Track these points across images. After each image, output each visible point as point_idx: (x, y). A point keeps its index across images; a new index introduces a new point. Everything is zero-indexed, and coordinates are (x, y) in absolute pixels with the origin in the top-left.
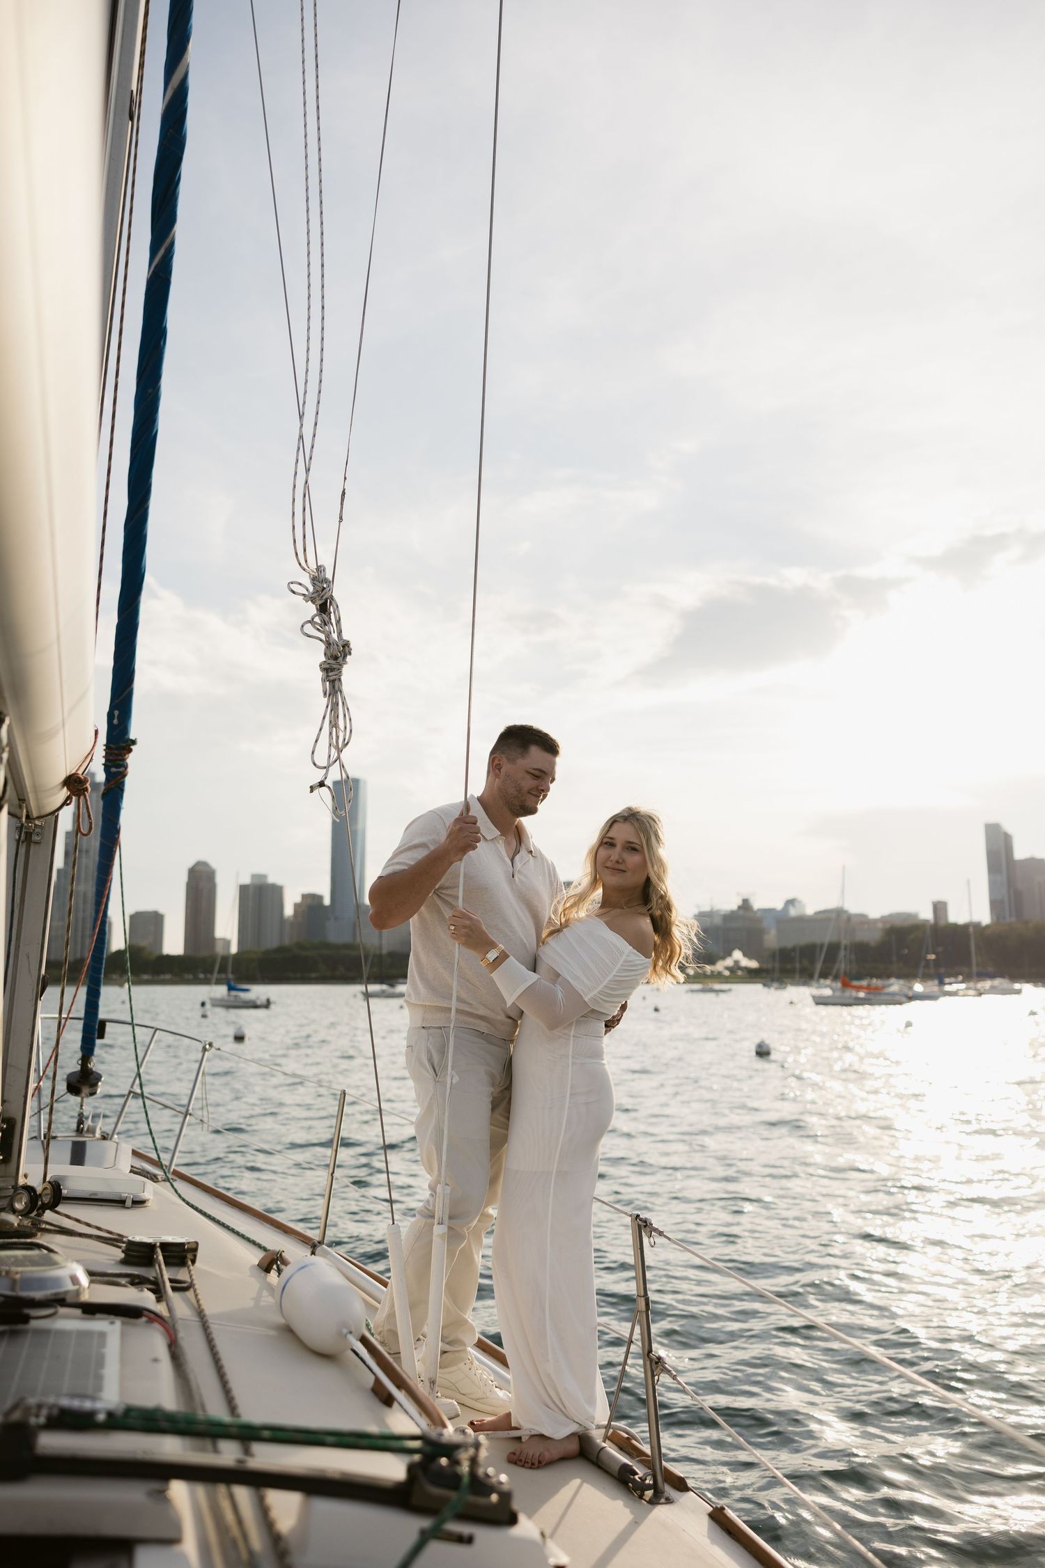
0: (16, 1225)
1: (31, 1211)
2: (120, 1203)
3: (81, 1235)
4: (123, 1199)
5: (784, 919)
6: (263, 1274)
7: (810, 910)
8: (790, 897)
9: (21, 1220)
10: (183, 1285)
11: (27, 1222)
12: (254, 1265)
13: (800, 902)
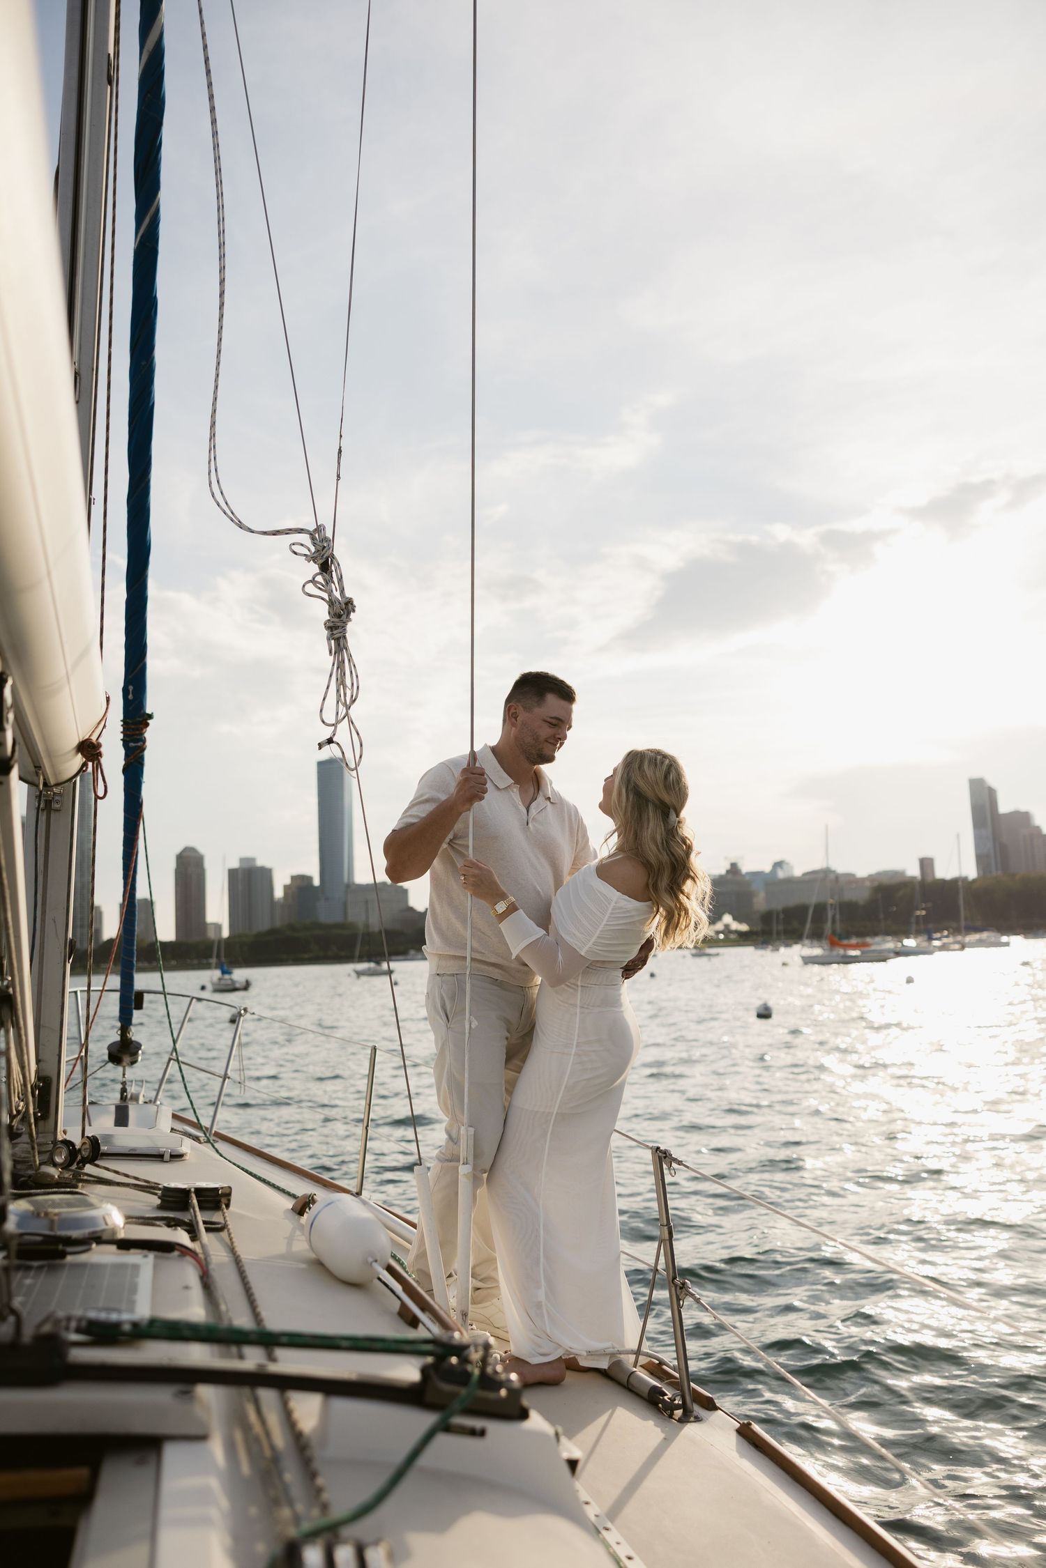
0: (56, 1177)
1: (71, 1164)
2: (158, 1157)
3: (118, 1184)
4: (162, 1153)
5: (772, 882)
6: (297, 1216)
7: (798, 872)
8: (778, 859)
9: (61, 1172)
10: (217, 1226)
11: (67, 1175)
12: (288, 1210)
13: (787, 864)
